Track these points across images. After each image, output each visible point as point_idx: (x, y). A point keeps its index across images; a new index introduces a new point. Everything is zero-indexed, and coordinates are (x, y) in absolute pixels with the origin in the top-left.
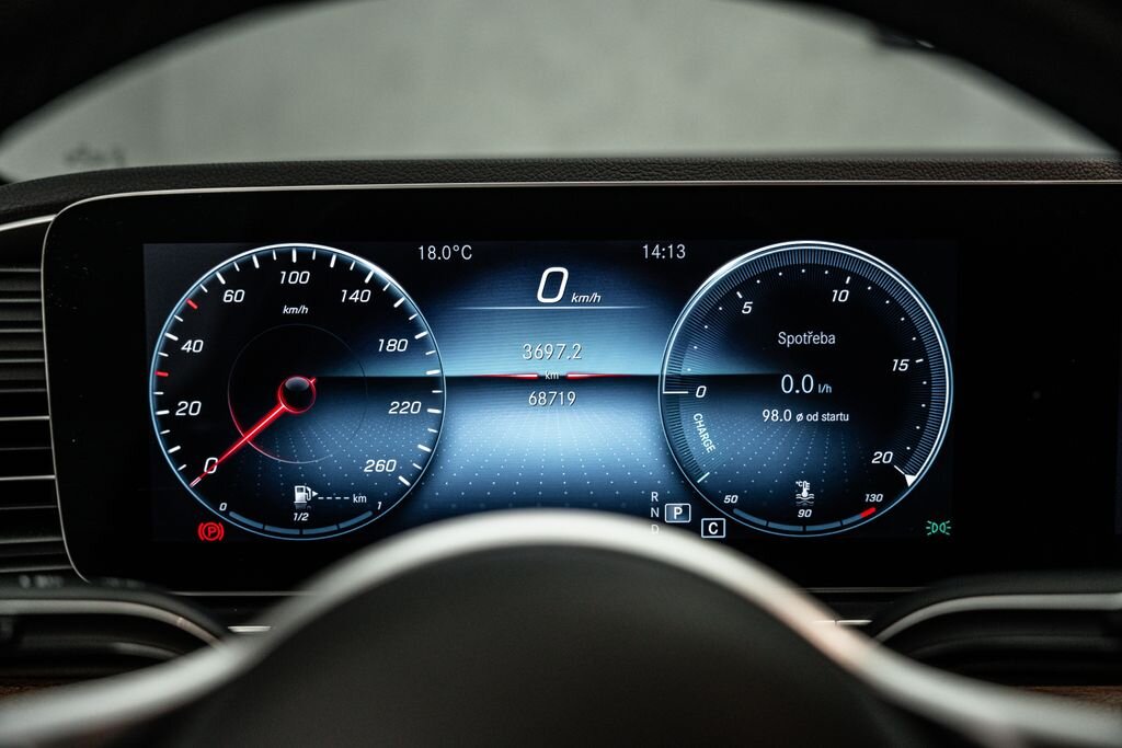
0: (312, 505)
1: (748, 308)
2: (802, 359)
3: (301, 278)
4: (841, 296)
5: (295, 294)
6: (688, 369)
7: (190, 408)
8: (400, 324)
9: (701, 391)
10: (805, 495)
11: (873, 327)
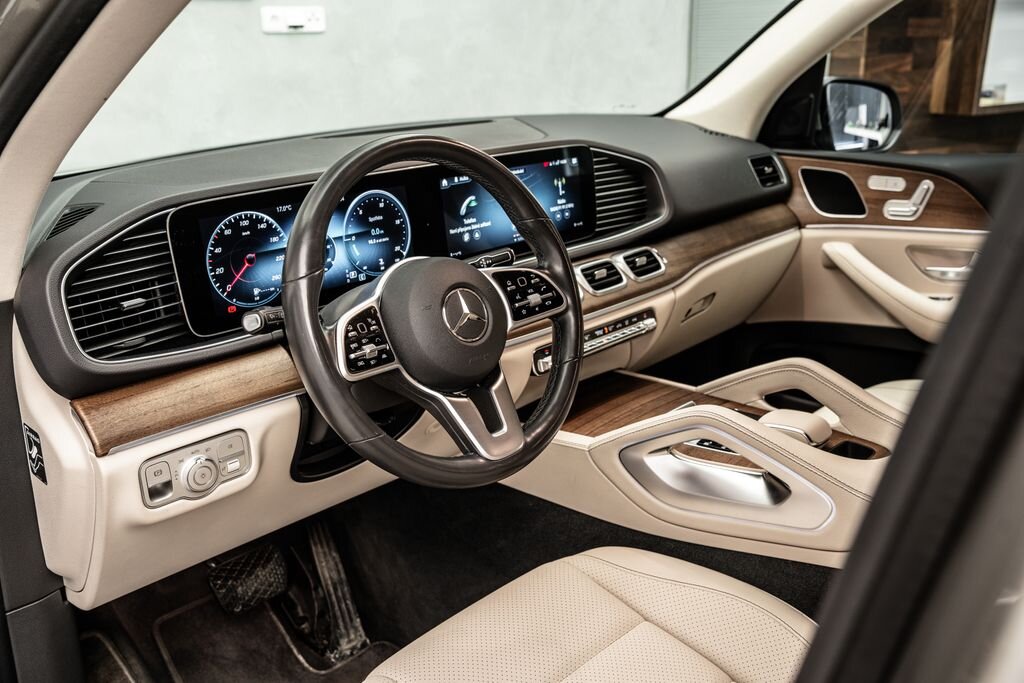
0: (260, 294)
1: (361, 212)
2: (376, 224)
3: (246, 223)
4: (382, 205)
5: (245, 229)
6: (350, 233)
7: (220, 271)
8: (275, 233)
9: (354, 238)
10: (382, 263)
11: (390, 212)
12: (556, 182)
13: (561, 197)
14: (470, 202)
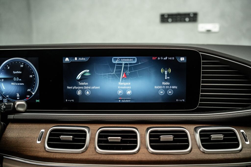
1: (9, 68)
4: (22, 66)
9: (3, 80)
10: (18, 96)
11: (26, 70)
12: (162, 71)
13: (166, 81)
14: (85, 73)
